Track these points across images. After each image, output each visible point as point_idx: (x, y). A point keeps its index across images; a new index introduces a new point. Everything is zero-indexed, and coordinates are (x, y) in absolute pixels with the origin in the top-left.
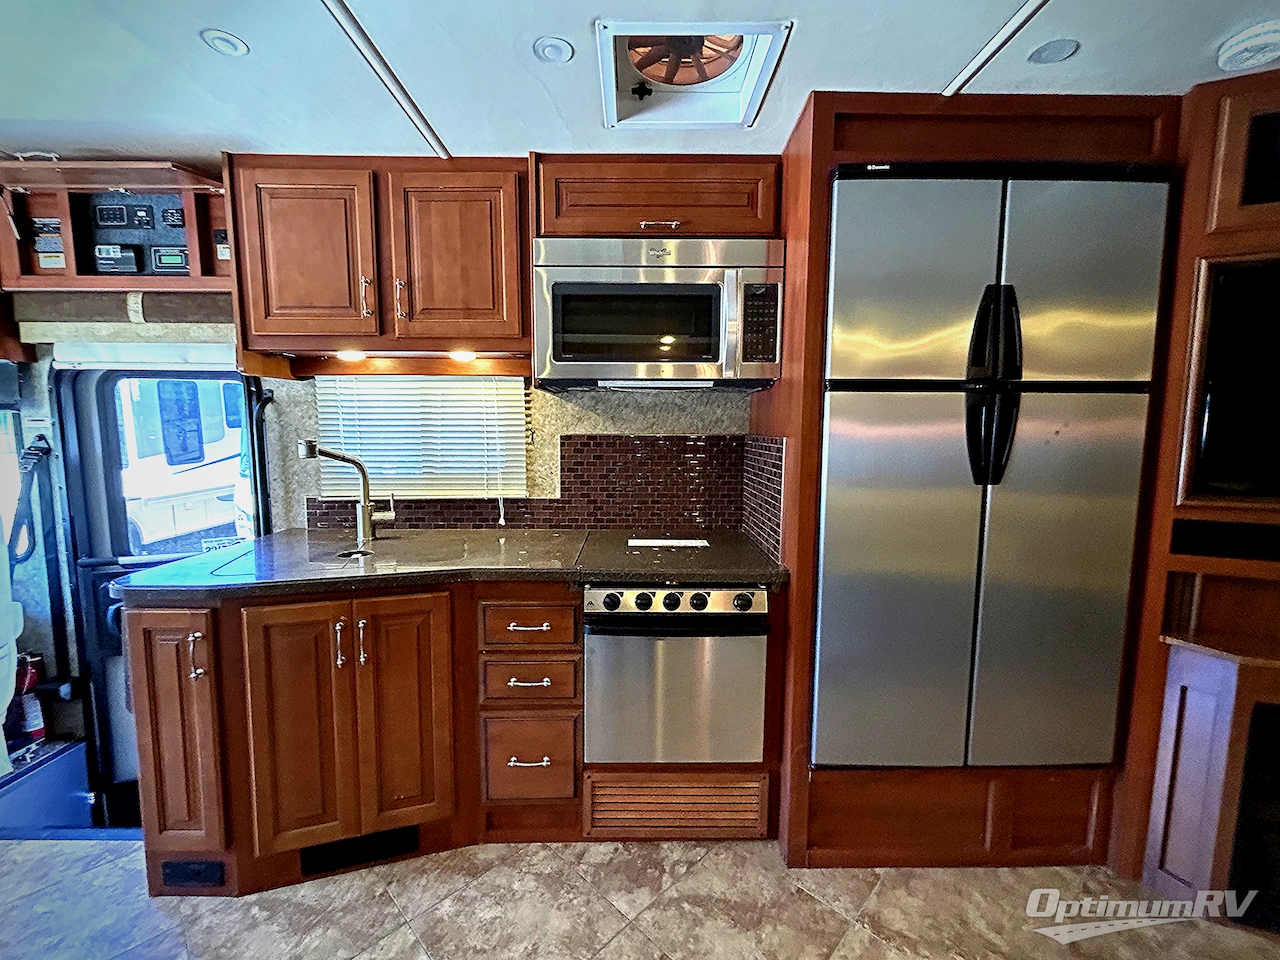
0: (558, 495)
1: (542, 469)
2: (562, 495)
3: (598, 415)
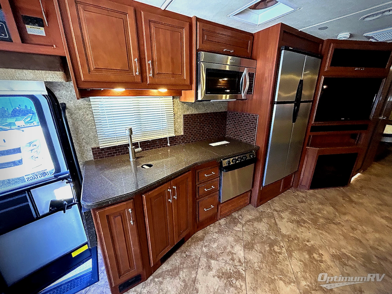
0: (182, 134)
1: (177, 126)
2: (184, 134)
3: (193, 107)
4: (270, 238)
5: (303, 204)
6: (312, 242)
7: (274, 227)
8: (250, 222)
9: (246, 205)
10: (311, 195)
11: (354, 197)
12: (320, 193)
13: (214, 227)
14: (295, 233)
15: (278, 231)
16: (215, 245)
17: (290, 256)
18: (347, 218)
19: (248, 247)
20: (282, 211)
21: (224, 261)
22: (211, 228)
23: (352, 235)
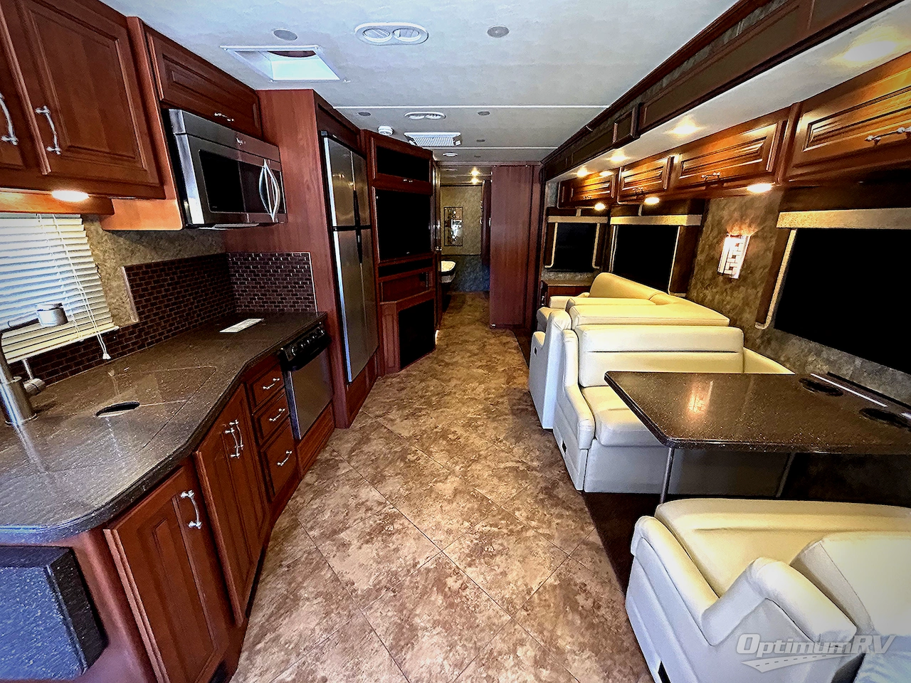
2: (140, 319)
3: (144, 246)
4: (396, 452)
5: (404, 392)
6: (440, 426)
7: (392, 437)
8: (354, 451)
9: (331, 431)
10: (408, 376)
11: (447, 359)
12: (413, 369)
13: (302, 495)
14: (418, 429)
15: (399, 437)
16: (327, 515)
17: (430, 454)
18: (453, 383)
19: (376, 480)
20: (387, 413)
21: (359, 520)
22: (297, 500)
23: (466, 397)
